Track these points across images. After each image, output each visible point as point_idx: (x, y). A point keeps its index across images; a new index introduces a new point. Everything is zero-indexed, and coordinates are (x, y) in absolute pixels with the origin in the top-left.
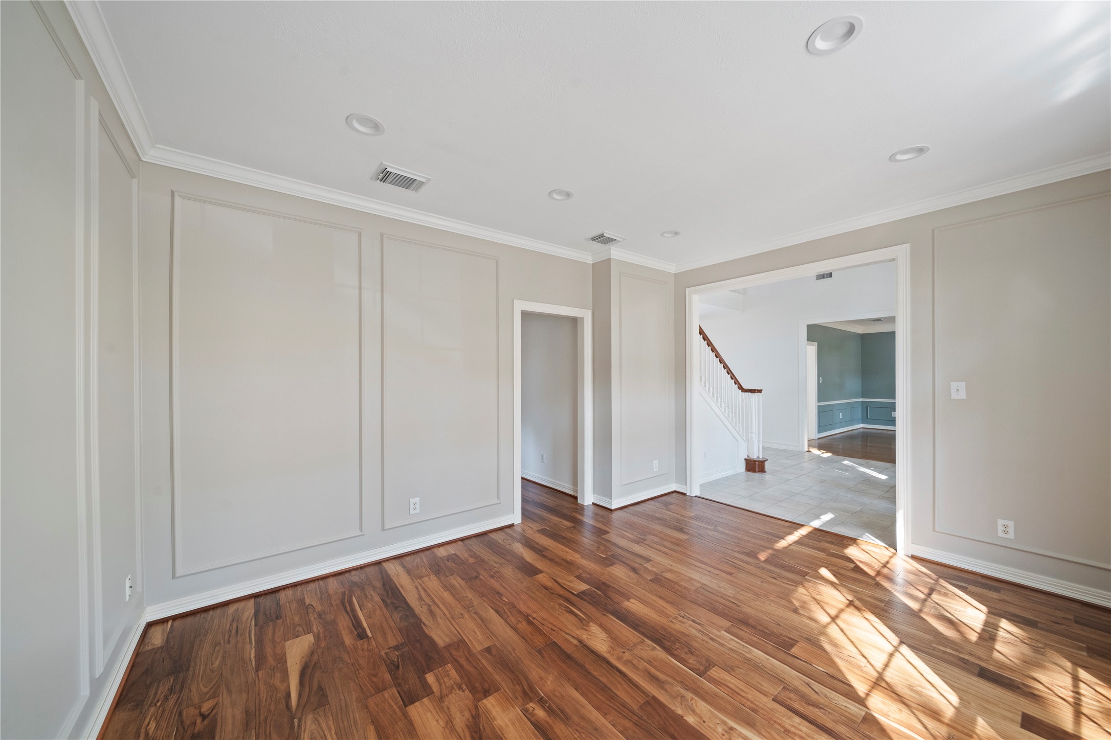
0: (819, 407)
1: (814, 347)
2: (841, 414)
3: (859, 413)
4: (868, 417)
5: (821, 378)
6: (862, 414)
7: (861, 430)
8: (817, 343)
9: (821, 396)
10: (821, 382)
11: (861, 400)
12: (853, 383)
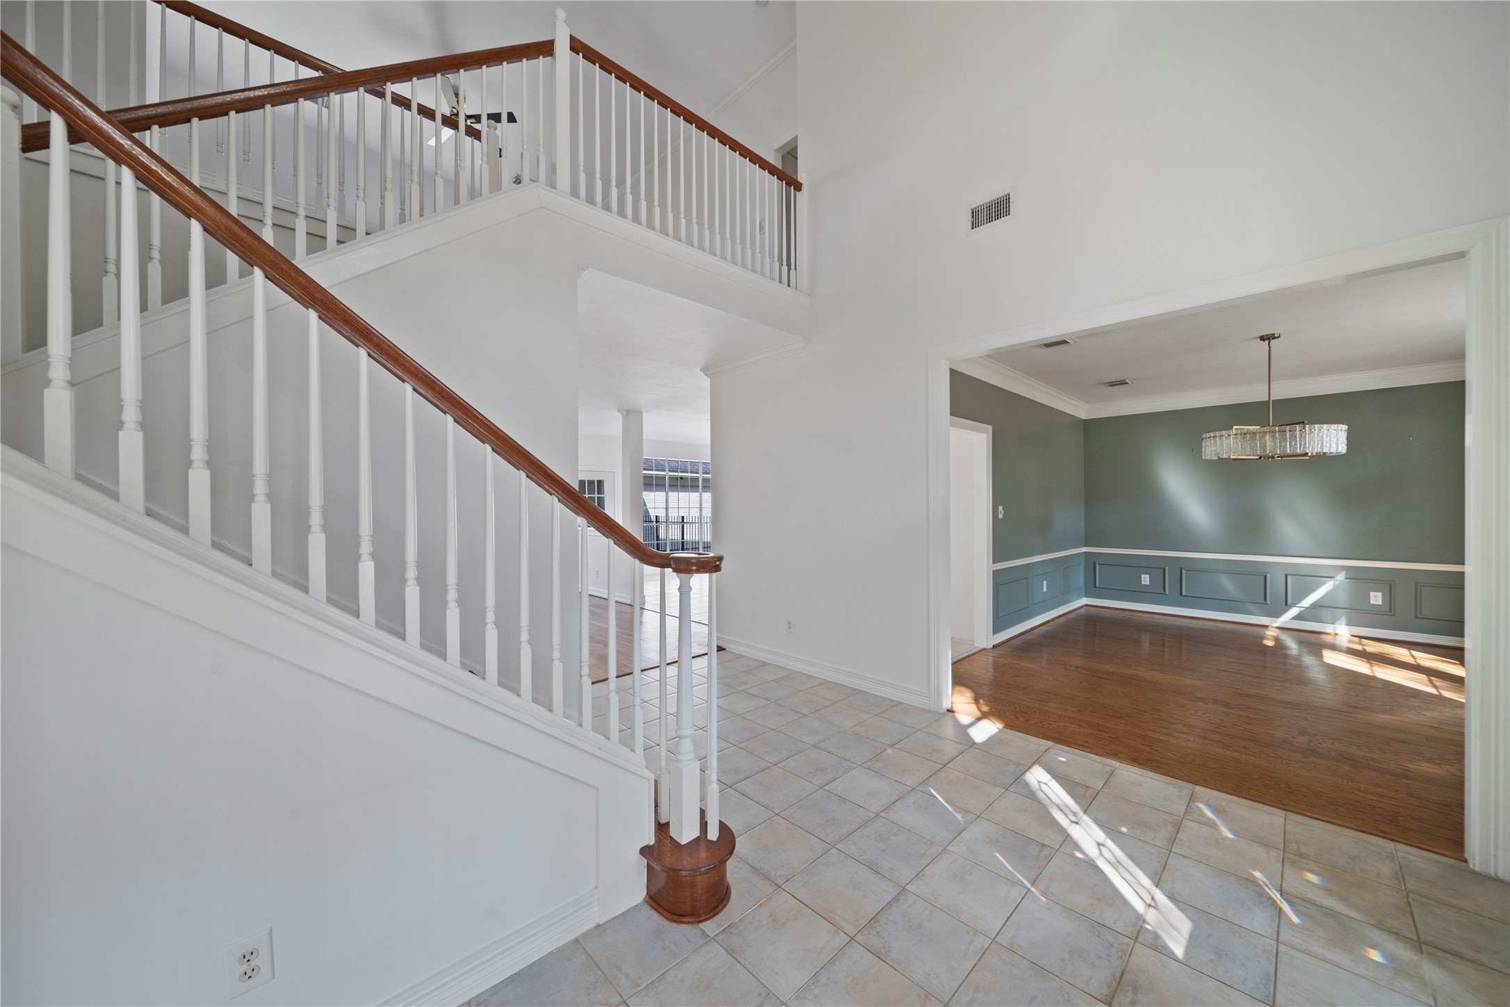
0: (996, 573)
1: (985, 435)
2: (1045, 582)
3: (1079, 578)
4: (1097, 585)
5: (1000, 508)
6: (1086, 577)
7: (1083, 611)
8: (990, 427)
9: (1002, 547)
10: (1001, 516)
11: (1084, 549)
12: (1069, 518)
